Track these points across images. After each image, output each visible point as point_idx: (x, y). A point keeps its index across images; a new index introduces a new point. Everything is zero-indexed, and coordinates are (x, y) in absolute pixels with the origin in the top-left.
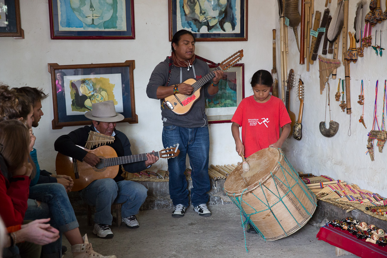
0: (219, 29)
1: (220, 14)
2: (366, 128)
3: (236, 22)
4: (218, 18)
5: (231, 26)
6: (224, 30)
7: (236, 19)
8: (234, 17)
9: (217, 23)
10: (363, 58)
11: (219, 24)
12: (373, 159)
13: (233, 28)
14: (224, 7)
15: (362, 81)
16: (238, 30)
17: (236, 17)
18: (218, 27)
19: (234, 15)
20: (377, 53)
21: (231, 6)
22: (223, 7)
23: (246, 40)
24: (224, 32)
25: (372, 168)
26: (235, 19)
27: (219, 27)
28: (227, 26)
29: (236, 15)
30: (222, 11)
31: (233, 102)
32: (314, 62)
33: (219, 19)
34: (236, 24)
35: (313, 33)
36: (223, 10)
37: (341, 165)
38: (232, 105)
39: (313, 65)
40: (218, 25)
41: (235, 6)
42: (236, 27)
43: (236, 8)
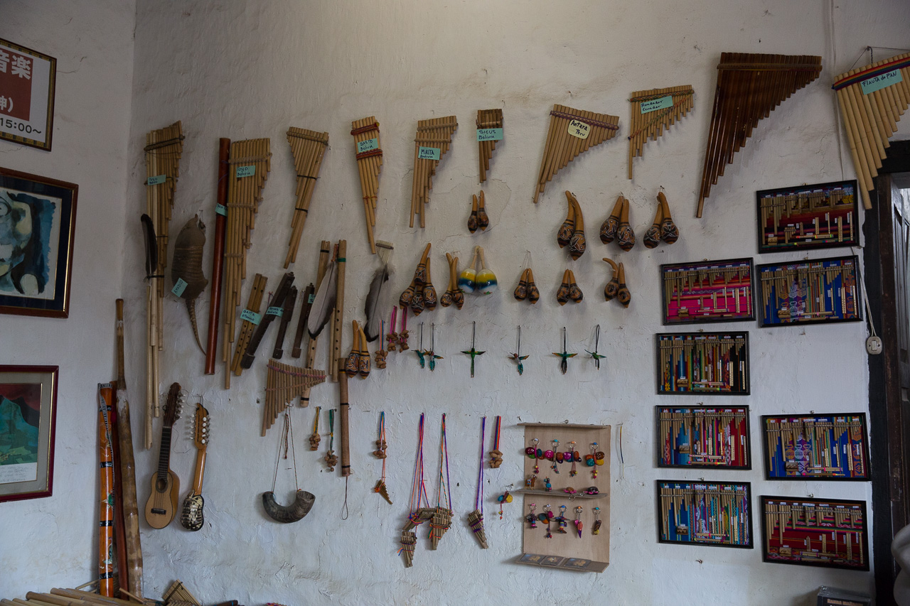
0: (11, 286)
1: (16, 253)
2: (390, 503)
3: (48, 276)
4: (9, 262)
5: (36, 283)
6: (21, 291)
7: (48, 270)
8: (45, 264)
9: (7, 273)
10: (385, 371)
11: (12, 276)
12: (408, 563)
13: (41, 288)
14: (24, 241)
15: (382, 414)
16: (49, 293)
17: (48, 265)
18: (7, 283)
19: (45, 260)
20: (422, 364)
21: (40, 240)
22: (23, 239)
23: (65, 315)
24: (21, 295)
25: (405, 582)
26: (45, 269)
27: (11, 282)
28: (29, 282)
29: (48, 261)
30: (20, 248)
31: (30, 452)
32: (244, 371)
33: (11, 265)
34: (48, 280)
35: (248, 315)
36: (22, 246)
37: (318, 578)
38: (27, 459)
39: (238, 378)
40: (9, 277)
41: (48, 242)
42: (46, 286)
43: (50, 245)
